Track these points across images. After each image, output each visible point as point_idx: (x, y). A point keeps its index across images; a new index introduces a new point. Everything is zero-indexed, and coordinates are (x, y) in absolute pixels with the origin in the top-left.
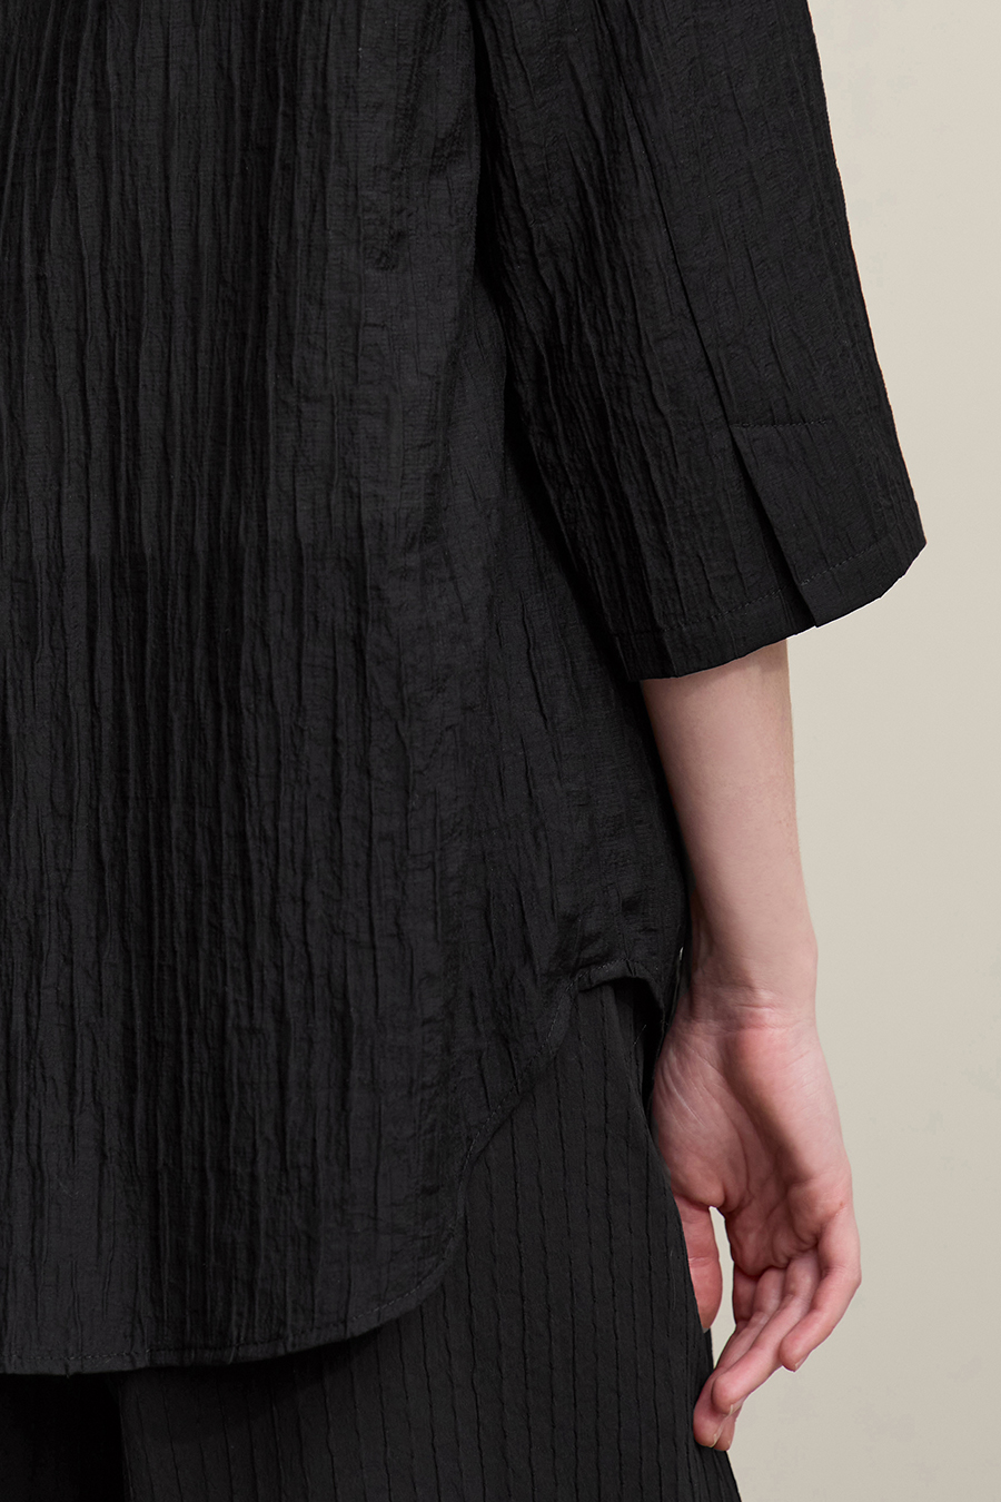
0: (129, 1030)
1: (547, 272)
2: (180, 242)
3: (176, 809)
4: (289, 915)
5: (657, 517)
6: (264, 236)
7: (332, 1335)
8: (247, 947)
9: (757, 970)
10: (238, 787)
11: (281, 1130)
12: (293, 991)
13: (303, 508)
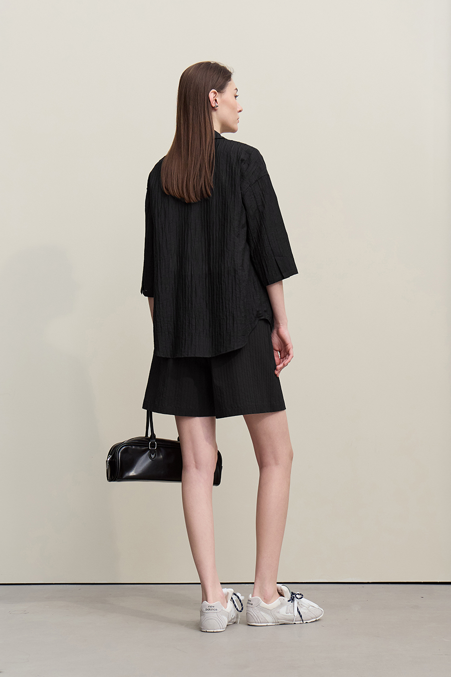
0: (210, 321)
1: (254, 241)
2: (215, 236)
3: (215, 296)
4: (227, 306)
5: (267, 267)
6: (224, 234)
7: (232, 350)
8: (223, 310)
9: (280, 322)
10: (222, 293)
11: (227, 329)
12: (228, 314)
13: (229, 262)
